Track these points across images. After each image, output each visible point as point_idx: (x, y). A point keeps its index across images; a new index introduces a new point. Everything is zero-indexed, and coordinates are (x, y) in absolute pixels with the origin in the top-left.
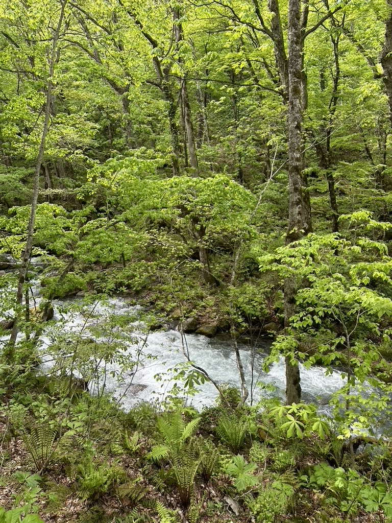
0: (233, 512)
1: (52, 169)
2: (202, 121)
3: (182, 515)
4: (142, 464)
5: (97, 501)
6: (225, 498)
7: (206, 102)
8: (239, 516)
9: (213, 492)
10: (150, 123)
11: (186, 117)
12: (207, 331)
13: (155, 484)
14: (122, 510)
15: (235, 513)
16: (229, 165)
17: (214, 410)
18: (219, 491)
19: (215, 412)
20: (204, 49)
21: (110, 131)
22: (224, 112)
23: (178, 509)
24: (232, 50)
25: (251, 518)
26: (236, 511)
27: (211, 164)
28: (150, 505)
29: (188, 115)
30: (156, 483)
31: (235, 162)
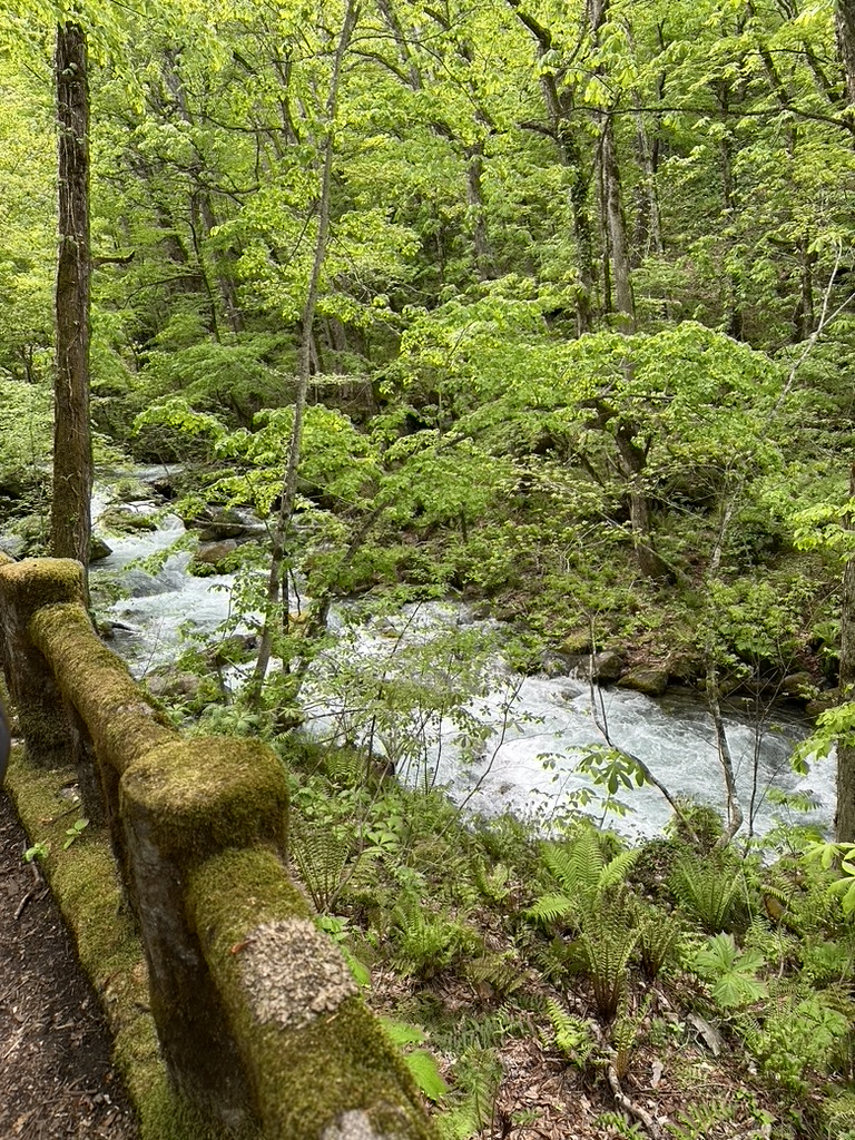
0: (707, 1047)
1: (321, 332)
2: (645, 206)
3: (598, 1032)
4: (514, 928)
5: (429, 980)
6: (690, 1017)
7: (655, 160)
8: (720, 1057)
9: (665, 1001)
10: (525, 220)
11: (610, 200)
12: (646, 682)
13: (542, 968)
14: (478, 1005)
15: (711, 1050)
16: (709, 304)
17: (664, 844)
18: (677, 1001)
19: (664, 849)
20: (656, 35)
21: (440, 244)
22: (699, 180)
23: (590, 1021)
24: (724, 31)
25: (748, 1066)
26: (714, 1046)
27: (664, 304)
28: (532, 1004)
29: (615, 194)
30: (544, 966)
31: (721, 296)
